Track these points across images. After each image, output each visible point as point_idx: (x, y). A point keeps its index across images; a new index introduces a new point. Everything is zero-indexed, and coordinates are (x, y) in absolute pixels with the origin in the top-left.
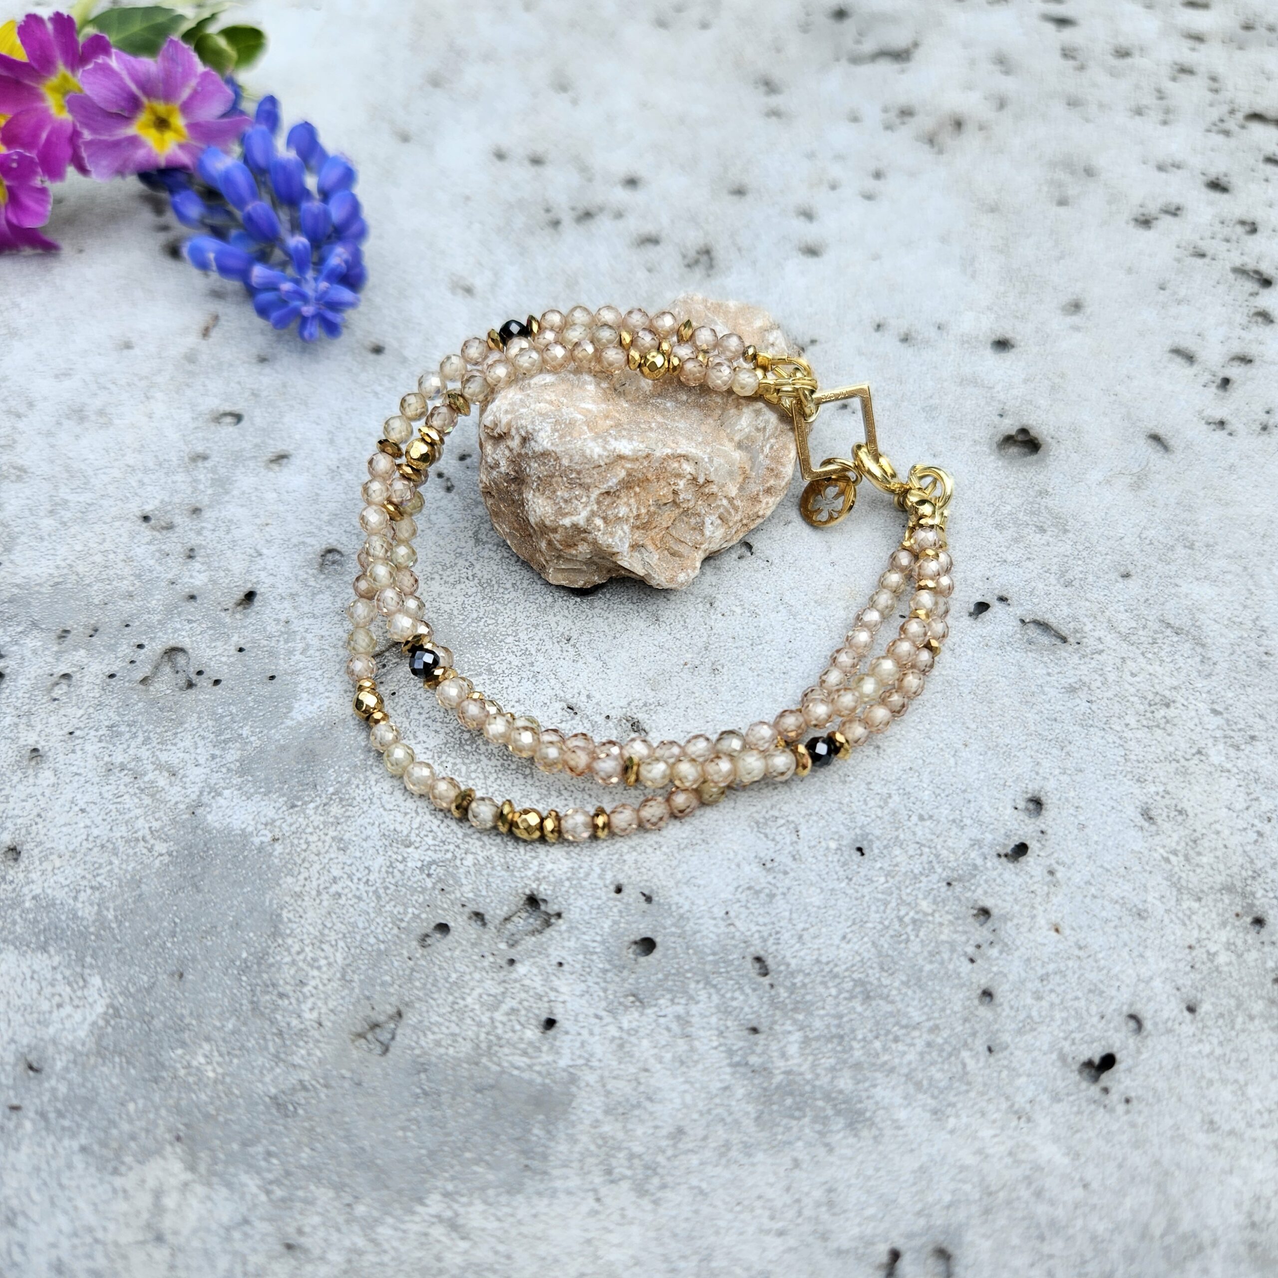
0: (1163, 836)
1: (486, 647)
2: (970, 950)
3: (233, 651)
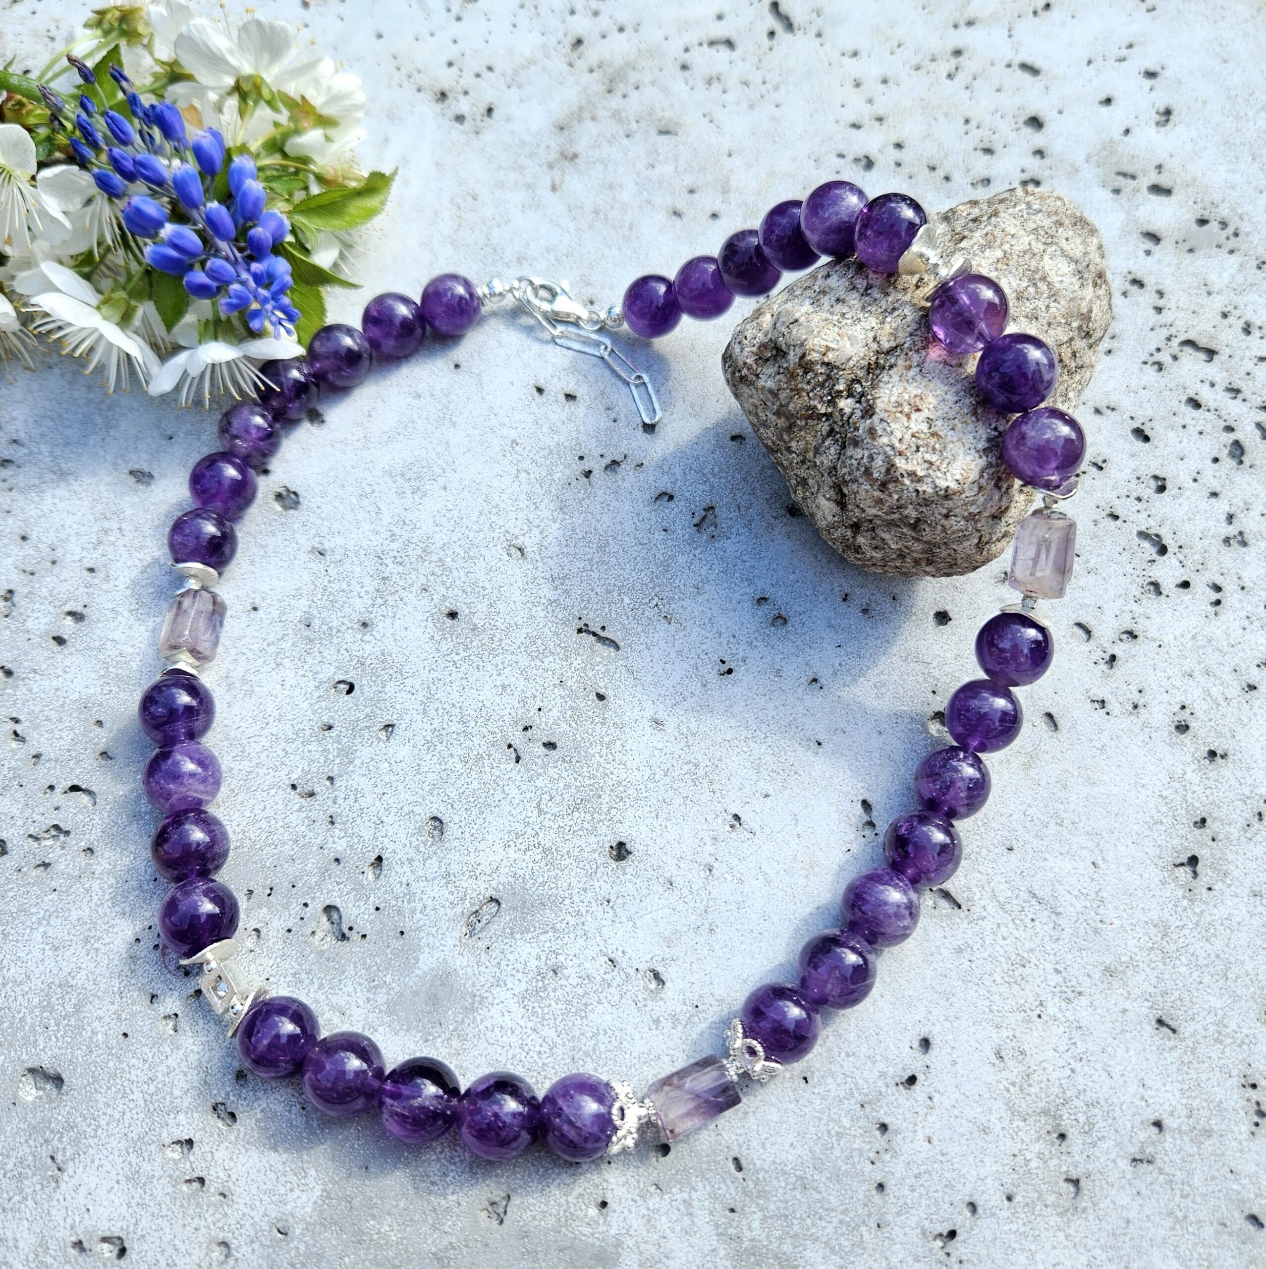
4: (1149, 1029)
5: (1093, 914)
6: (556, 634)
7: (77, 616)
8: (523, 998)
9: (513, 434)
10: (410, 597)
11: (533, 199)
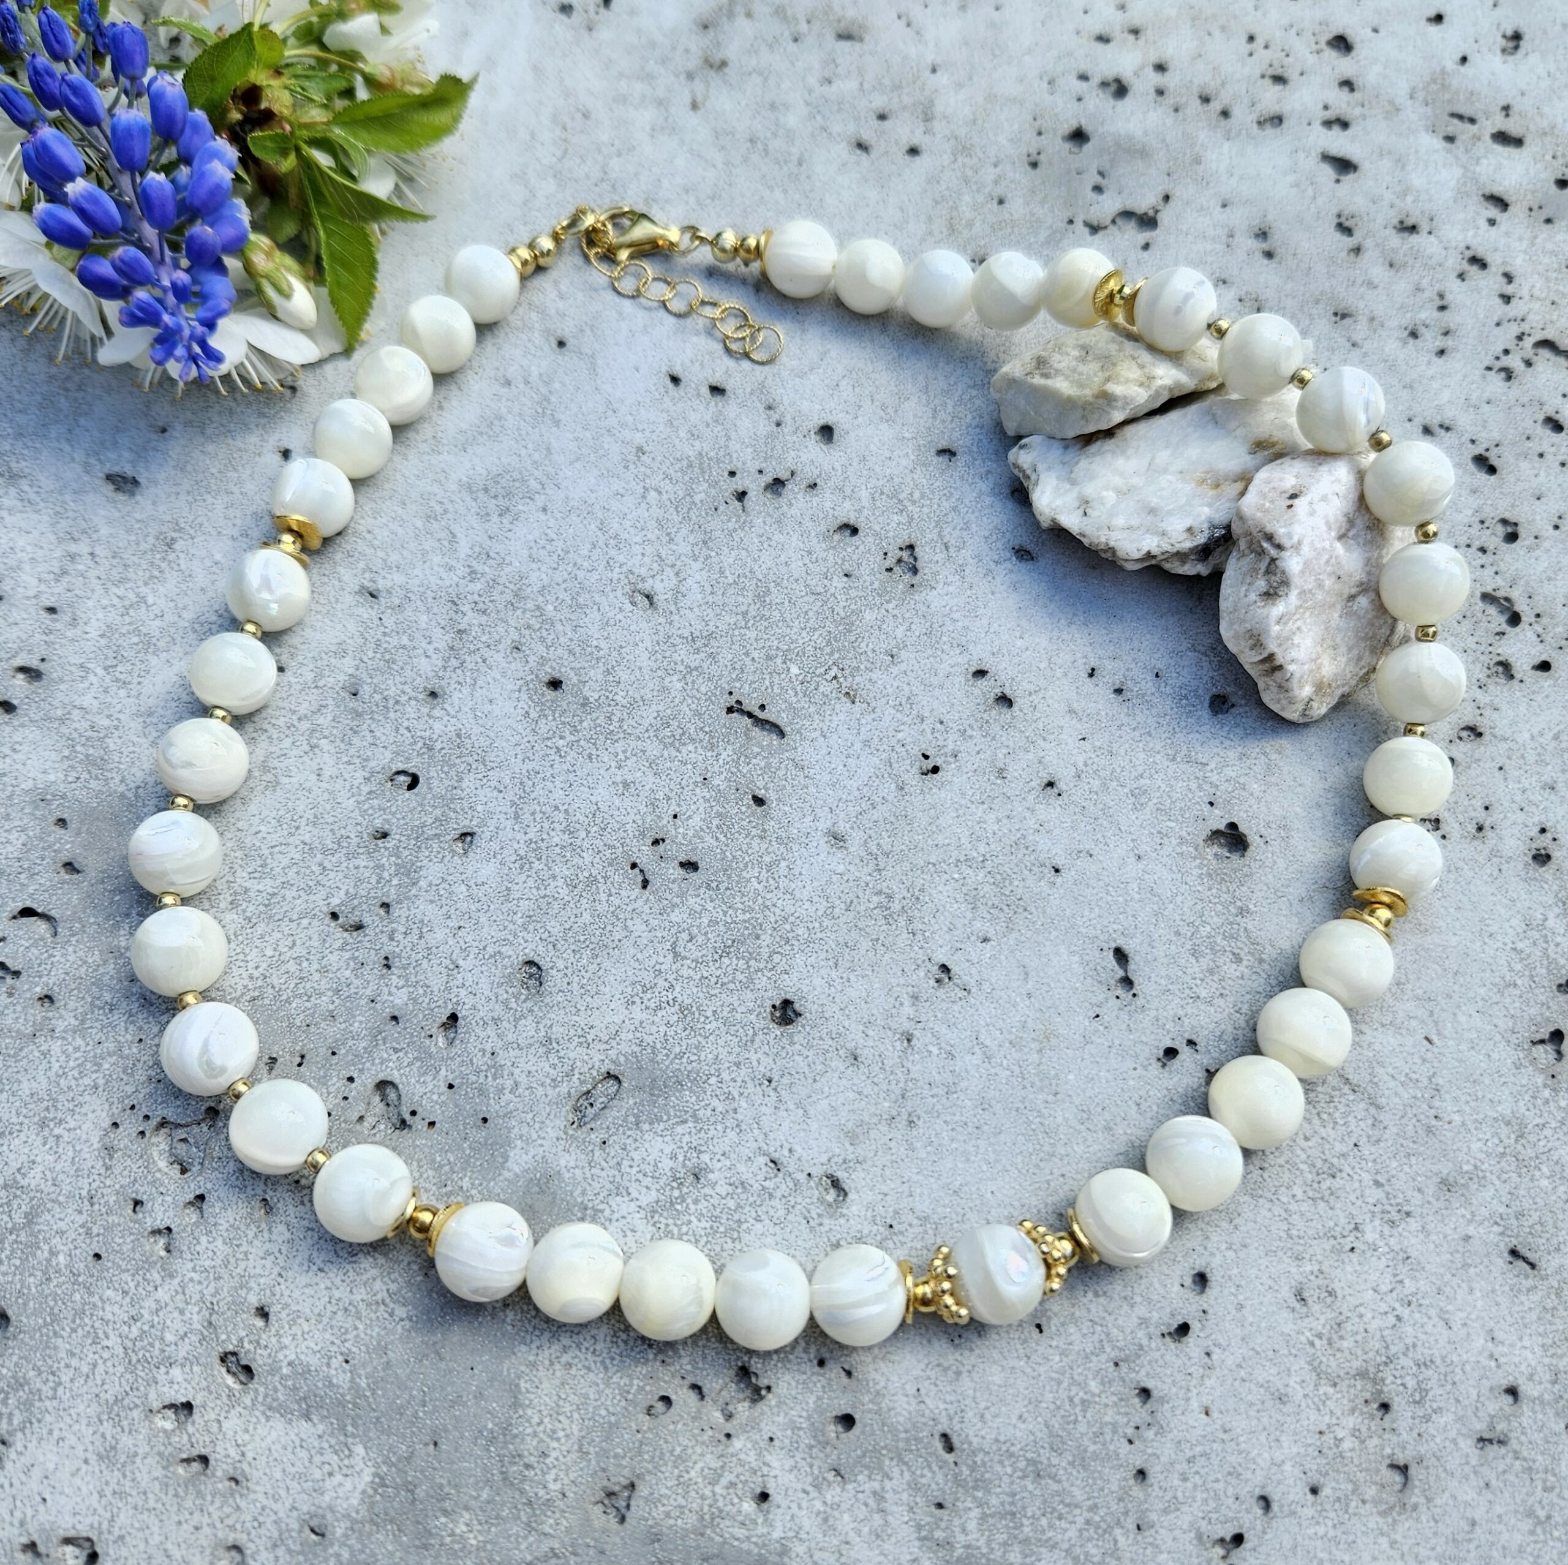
0: (1311, 1319)
1: (690, 1089)
2: (1130, 1431)
3: (444, 1088)
4: (1500, 1262)
5: (1425, 1106)
6: (698, 714)
7: (31, 673)
8: (653, 1211)
9: (639, 438)
10: (497, 658)
11: (666, 119)
